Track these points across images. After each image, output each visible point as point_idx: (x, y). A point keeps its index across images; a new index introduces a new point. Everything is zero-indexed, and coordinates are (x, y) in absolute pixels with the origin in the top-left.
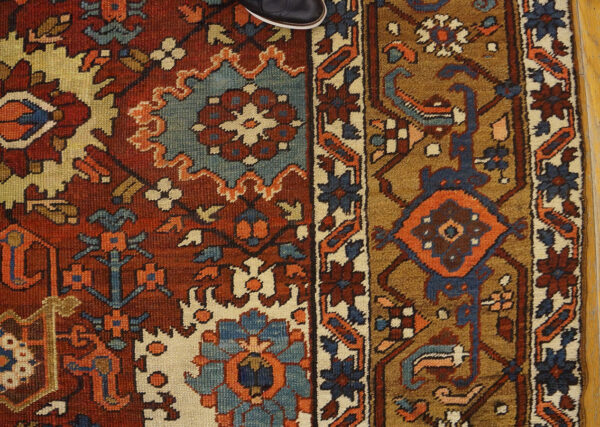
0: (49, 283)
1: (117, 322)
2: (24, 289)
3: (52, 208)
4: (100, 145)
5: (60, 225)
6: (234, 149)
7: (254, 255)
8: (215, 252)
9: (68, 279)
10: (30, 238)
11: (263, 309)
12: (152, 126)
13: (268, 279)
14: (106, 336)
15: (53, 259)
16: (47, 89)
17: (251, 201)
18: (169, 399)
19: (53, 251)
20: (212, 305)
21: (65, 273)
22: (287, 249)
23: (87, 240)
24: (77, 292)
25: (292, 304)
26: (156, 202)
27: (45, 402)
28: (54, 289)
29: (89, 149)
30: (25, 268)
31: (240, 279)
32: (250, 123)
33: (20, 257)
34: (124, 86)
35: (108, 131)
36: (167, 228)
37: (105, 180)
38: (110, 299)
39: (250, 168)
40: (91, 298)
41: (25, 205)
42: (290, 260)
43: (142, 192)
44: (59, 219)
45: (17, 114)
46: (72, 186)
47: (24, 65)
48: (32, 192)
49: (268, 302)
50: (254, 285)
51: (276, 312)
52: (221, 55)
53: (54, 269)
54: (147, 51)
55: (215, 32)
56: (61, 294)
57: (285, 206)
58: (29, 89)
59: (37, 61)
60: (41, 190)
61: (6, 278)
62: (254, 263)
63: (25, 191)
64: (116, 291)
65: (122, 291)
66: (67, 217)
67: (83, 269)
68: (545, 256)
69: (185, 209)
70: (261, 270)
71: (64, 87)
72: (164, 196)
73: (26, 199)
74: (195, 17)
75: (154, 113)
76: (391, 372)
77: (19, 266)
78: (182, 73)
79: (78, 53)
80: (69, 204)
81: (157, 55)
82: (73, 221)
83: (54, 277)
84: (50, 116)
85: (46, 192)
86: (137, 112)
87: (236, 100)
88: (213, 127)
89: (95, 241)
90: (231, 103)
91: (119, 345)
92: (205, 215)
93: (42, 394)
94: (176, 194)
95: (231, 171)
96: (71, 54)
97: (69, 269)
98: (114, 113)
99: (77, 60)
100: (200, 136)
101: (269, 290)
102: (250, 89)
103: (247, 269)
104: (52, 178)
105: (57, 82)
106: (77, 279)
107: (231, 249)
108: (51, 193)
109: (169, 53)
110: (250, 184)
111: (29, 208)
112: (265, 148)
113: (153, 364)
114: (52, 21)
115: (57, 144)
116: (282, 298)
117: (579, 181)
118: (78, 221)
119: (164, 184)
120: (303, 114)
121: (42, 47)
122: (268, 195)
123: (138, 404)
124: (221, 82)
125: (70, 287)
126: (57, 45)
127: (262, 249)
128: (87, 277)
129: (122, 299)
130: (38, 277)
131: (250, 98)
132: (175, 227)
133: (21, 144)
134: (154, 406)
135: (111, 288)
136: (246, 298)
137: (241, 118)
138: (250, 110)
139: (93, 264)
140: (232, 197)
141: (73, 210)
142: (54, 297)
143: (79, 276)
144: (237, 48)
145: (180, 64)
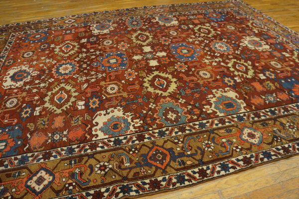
0: (130, 93)
1: (124, 103)
2: (127, 89)
3: (145, 91)
4: (159, 95)
6: (165, 114)
7: (143, 122)
8: (142, 116)
10: (138, 89)
11: (131, 125)
12: (166, 101)
13: (139, 125)
14: (120, 102)
15: (134, 92)
16: (168, 86)
17: (155, 119)
18: (109, 113)
19: (136, 92)
20: (130, 117)
22: (146, 127)
24: (129, 97)
25: (134, 130)
26: (150, 105)
27: (105, 96)
29: (158, 93)
31: (138, 120)
32: (172, 116)
33: (134, 88)
34: (173, 96)
35: (163, 95)
36: (145, 107)
37: (153, 97)
39: (162, 118)
40: (128, 99)
41: (144, 87)
42: (144, 128)
43: (152, 102)
44: (143, 92)
45: (162, 83)
46: (150, 93)
47: (172, 82)
48: (147, 88)
49: (133, 125)
50: (137, 123)
51: (131, 128)
52: (185, 109)
53: (132, 93)
55: (190, 107)
56: (128, 95)
57: (156, 125)
58: (167, 83)
61: (129, 87)
62: (142, 122)
63: (147, 86)
68: (159, 180)
70: (140, 123)
72: (152, 106)
74: (192, 103)
75: (169, 101)
76: (121, 151)
77: (132, 88)
78: (179, 104)
81: (181, 99)
84: (163, 87)
86: (168, 99)
87: (177, 113)
88: (169, 110)
89: (140, 97)
90: (175, 112)
91: (119, 104)
92: (150, 113)
93: (106, 95)
94: (153, 107)
95: (161, 114)
96: (176, 87)
98: (167, 96)
100: (166, 109)
101: (136, 125)
102: (179, 115)
103: (140, 121)
104: (151, 90)
105: (170, 87)
107: (144, 118)
108: (147, 90)
109: (182, 101)
110: (159, 118)
112: (167, 119)
113: (116, 110)
114: (182, 84)
115: (158, 89)
116: (135, 128)
117: (183, 185)
118: (143, 95)
119: (154, 105)
121: (176, 84)
122: (158, 121)
123: (106, 109)
124: (179, 110)
127: (145, 123)
129: (129, 103)
130: (130, 91)
131: (177, 115)
132: (146, 109)
133: (156, 84)
134: (106, 112)
135: (131, 101)
136: (133, 122)
137: (173, 114)
138: (175, 115)
139: (135, 98)
140: (155, 116)
141: (145, 93)
143: (132, 96)
144: (188, 111)
145: (180, 103)
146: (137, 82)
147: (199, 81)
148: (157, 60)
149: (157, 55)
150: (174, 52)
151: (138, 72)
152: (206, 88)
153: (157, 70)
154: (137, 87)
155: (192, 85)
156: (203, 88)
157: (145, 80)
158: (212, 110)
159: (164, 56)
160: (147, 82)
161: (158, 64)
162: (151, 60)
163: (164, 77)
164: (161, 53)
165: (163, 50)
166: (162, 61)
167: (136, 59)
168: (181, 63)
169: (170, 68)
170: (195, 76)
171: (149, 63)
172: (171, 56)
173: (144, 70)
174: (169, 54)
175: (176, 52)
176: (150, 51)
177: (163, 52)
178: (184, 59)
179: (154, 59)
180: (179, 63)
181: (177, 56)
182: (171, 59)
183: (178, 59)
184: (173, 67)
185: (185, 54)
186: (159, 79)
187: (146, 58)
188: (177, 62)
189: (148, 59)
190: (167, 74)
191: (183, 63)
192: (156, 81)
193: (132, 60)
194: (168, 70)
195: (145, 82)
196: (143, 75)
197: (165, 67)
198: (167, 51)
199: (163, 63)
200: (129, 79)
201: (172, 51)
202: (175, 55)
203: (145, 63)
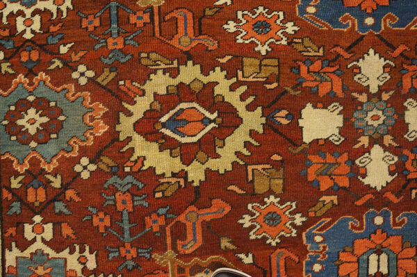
0: (159, 14)
2: (177, 9)
3: (159, 63)
4: (126, 105)
5: (152, 52)
6: (41, 105)
7: (28, 40)
8: (52, 41)
9: (146, 18)
10: (174, 42)
11: (23, 8)
12: (92, 119)
13: (20, 27)
15: (157, 29)
16: (167, 145)
17: (31, 74)
19: (157, 34)
20: (53, 9)
21: (149, 21)
22: (9, 45)
23: (132, 42)
24: (139, 9)
25: (6, 12)
26: (88, 69)
28: (156, 11)
29: (134, 103)
30: (177, 23)
31: (36, 26)
32: (32, 122)
33: (181, 30)
34: (111, 146)
35: (122, 115)
36: (81, 54)
37: (122, 83)
38: (118, 7)
39: (31, 93)
40: (130, 7)
41: (179, 64)
42: (8, 39)
43: (97, 75)
44: (154, 56)
45: (188, 126)
46: (145, 79)
47: (187, 161)
48: (174, 73)
49: (21, 13)
50: (28, 23)
51: (14, 7)
52: (52, 167)
53: (157, 23)
54: (99, 170)
55: (57, 183)
56: (152, 8)
57: (11, 71)
58: (180, 144)
59: (177, 165)
60: (167, 74)
61: (190, 15)
62: (28, 36)
63: (179, 74)
64: (114, 12)
65: (110, 13)
66: (148, 57)
67: (135, 24)
69: (69, 66)
70: (24, 31)
71: (155, 146)
72: (83, 74)
73: (178, 68)
74: (70, 193)
75: (91, 128)
77: (181, 24)
78: (75, 154)
79: (147, 170)
80: (146, 66)
81: (93, 167)
82: (143, 55)
83: (156, 18)
84: (164, 125)
85: (164, 73)
86: (102, 129)
87: (41, 137)
88: (53, 119)
89: (128, 42)
90: (44, 135)
92: (58, 63)
94: (75, 75)
95: (42, 91)
96: (152, 169)
97: (145, 24)
98: (118, 128)
99: (147, 165)
100: (61, 112)
101: (20, 20)
102: (33, 144)
103: (33, 32)
104: (159, 83)
105: (161, 150)
106: (139, 18)
107: (39, 43)
108: (160, 73)
109: (85, 167)
110: (31, 84)
111: (175, 62)
112: (23, 106)
114: (168, 193)
115: (157, 106)
116: (12, 16)
118: (139, 55)
119: (83, 81)
121: (174, 175)
122: (21, 78)
124: (51, 148)
125: (144, 12)
126: (163, 175)
127: (24, 45)
128: (133, 19)
129: (110, 7)
130: (167, 17)
131: (34, 138)
132: (76, 54)
133: (184, 105)
135: (117, 14)
136: (33, 14)
137: (37, 125)
138: (32, 130)
139: (129, 28)
140: (42, 75)
141: (144, 62)
142: (156, 6)
143: (138, 20)
144: (43, 171)
145: (77, 161)
146: (212, 44)
147: (170, 253)
148: (337, 139)
149: (377, 151)
150: (379, 220)
151: (268, 55)
152: (131, 264)
153: (270, 125)
154: (184, 41)
155: (154, 223)
156: (133, 252)
157: (217, 75)
158: (34, 240)
159: (364, 176)
160: (205, 80)
161: (307, 138)
162: (341, 118)
163: (218, 142)
164: (386, 166)
165: (403, 182)
166: (330, 159)
167: (361, 63)
168: (300, 229)
169: (270, 178)
170: (201, 252)
171: (325, 107)
172: (359, 203)
173: (278, 81)
174: (368, 197)
175: (384, 228)
176: (411, 128)
177: (390, 179)
178: (324, 247)
179: (349, 130)
180: (299, 220)
181: (353, 227)
182: (334, 198)
183: (330, 224)
184: (279, 190)
185: (355, 259)
186: (211, 121)
187: (361, 104)
188: (312, 214)
189: (350, 107)
190: (235, 158)
191: (299, 235)
192: (202, 110)
193: (357, 47)
194: (260, 167)
195: (205, 72)
196: (248, 70)
197: (282, 161)
198: (398, 196)
199: (314, 159)
200: (236, 20)
201: (394, 217)
202: (360, 219)
203: (324, 90)
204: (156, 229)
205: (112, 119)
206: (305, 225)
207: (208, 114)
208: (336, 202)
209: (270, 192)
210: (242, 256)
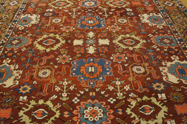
0: (48, 27)
1: (40, 24)
2: (52, 26)
4: (37, 39)
6: (19, 39)
8: (25, 30)
9: (45, 27)
10: (50, 31)
12: (29, 41)
16: (43, 45)
17: (19, 35)
19: (47, 30)
20: (27, 26)
22: (16, 31)
25: (18, 26)
30: (51, 28)
32: (15, 42)
34: (32, 46)
35: (35, 41)
36: (30, 32)
37: (37, 36)
39: (17, 38)
40: (43, 26)
41: (50, 34)
43: (32, 35)
44: (45, 33)
45: (49, 43)
46: (42, 36)
47: (47, 48)
51: (20, 26)
52: (16, 49)
54: (27, 50)
55: (16, 52)
58: (46, 45)
59: (44, 49)
60: (47, 35)
61: (54, 27)
69: (27, 34)
70: (20, 29)
71: (41, 46)
72: (30, 35)
74: (18, 54)
75: (28, 43)
76: (9, 22)
78: (22, 47)
80: (43, 34)
81: (26, 49)
84: (44, 42)
86: (30, 43)
88: (20, 41)
89: (40, 31)
90: (17, 44)
92: (25, 33)
95: (20, 37)
99: (38, 49)
100: (22, 40)
102: (14, 46)
103: (22, 29)
104: (45, 36)
105: (42, 46)
109: (24, 49)
112: (14, 40)
114: (40, 54)
115: (43, 40)
118: (42, 32)
120: (8, 43)
121: (43, 50)
122: (16, 35)
124: (17, 46)
126: (41, 50)
127: (19, 31)
128: (43, 28)
133: (49, 40)
135: (40, 27)
136: (23, 27)
139: (41, 29)
140: (21, 35)
144: (14, 50)
146: (57, 31)
147: (37, 65)
148: (81, 45)
149: (91, 47)
150: (91, 60)
151: (68, 32)
152: (27, 67)
154: (52, 30)
156: (28, 65)
157: (57, 35)
158: (5, 63)
159: (88, 51)
160: (54, 36)
161: (74, 44)
162: (83, 41)
163: (54, 45)
164: (93, 50)
165: (98, 53)
166: (79, 48)
167: (88, 33)
168: (71, 61)
169: (65, 51)
170: (45, 65)
171: (79, 40)
172: (86, 56)
173: (70, 36)
174: (89, 55)
175: (93, 62)
176: (100, 43)
177: (94, 52)
178: (77, 65)
179: (85, 44)
180: (70, 59)
181: (84, 61)
182: (80, 55)
183: (78, 60)
184: (67, 53)
185: (85, 68)
186: (54, 42)
187: (88, 39)
188: (74, 58)
189: (85, 40)
190: (58, 48)
191: (70, 62)
192: (52, 40)
193: (88, 31)
194: (63, 49)
195: (55, 35)
196: (63, 35)
197: (68, 48)
198: (97, 55)
199: (76, 48)
200: (63, 28)
201: (96, 59)
202: (87, 59)
203: (79, 37)
204: (36, 60)
205: (33, 42)
206: (72, 60)
207: (53, 41)
208: (80, 56)
209: (64, 54)
210: (55, 66)
